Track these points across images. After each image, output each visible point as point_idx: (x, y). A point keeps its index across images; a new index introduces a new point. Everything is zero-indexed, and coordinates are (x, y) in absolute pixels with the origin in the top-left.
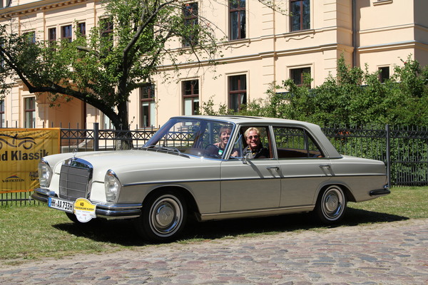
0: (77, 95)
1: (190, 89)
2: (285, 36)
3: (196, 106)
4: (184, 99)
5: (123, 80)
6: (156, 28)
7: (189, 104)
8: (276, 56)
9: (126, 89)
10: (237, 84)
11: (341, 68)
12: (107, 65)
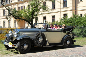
0: (24, 20)
1: (45, 18)
2: (63, 8)
3: (46, 21)
4: (44, 20)
5: (32, 17)
6: (38, 7)
7: (44, 21)
8: (61, 12)
9: (33, 19)
10: (54, 17)
11: (73, 15)
12: (29, 14)
